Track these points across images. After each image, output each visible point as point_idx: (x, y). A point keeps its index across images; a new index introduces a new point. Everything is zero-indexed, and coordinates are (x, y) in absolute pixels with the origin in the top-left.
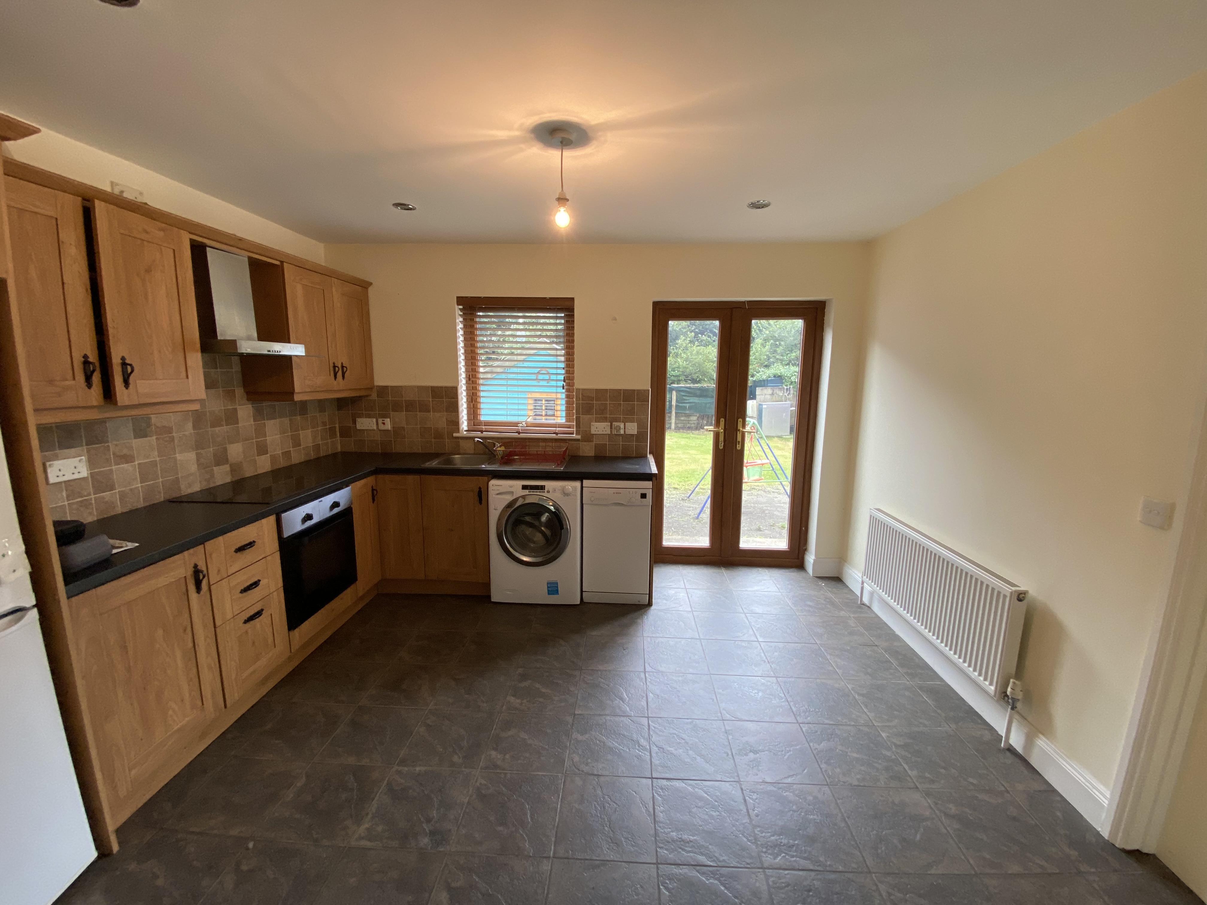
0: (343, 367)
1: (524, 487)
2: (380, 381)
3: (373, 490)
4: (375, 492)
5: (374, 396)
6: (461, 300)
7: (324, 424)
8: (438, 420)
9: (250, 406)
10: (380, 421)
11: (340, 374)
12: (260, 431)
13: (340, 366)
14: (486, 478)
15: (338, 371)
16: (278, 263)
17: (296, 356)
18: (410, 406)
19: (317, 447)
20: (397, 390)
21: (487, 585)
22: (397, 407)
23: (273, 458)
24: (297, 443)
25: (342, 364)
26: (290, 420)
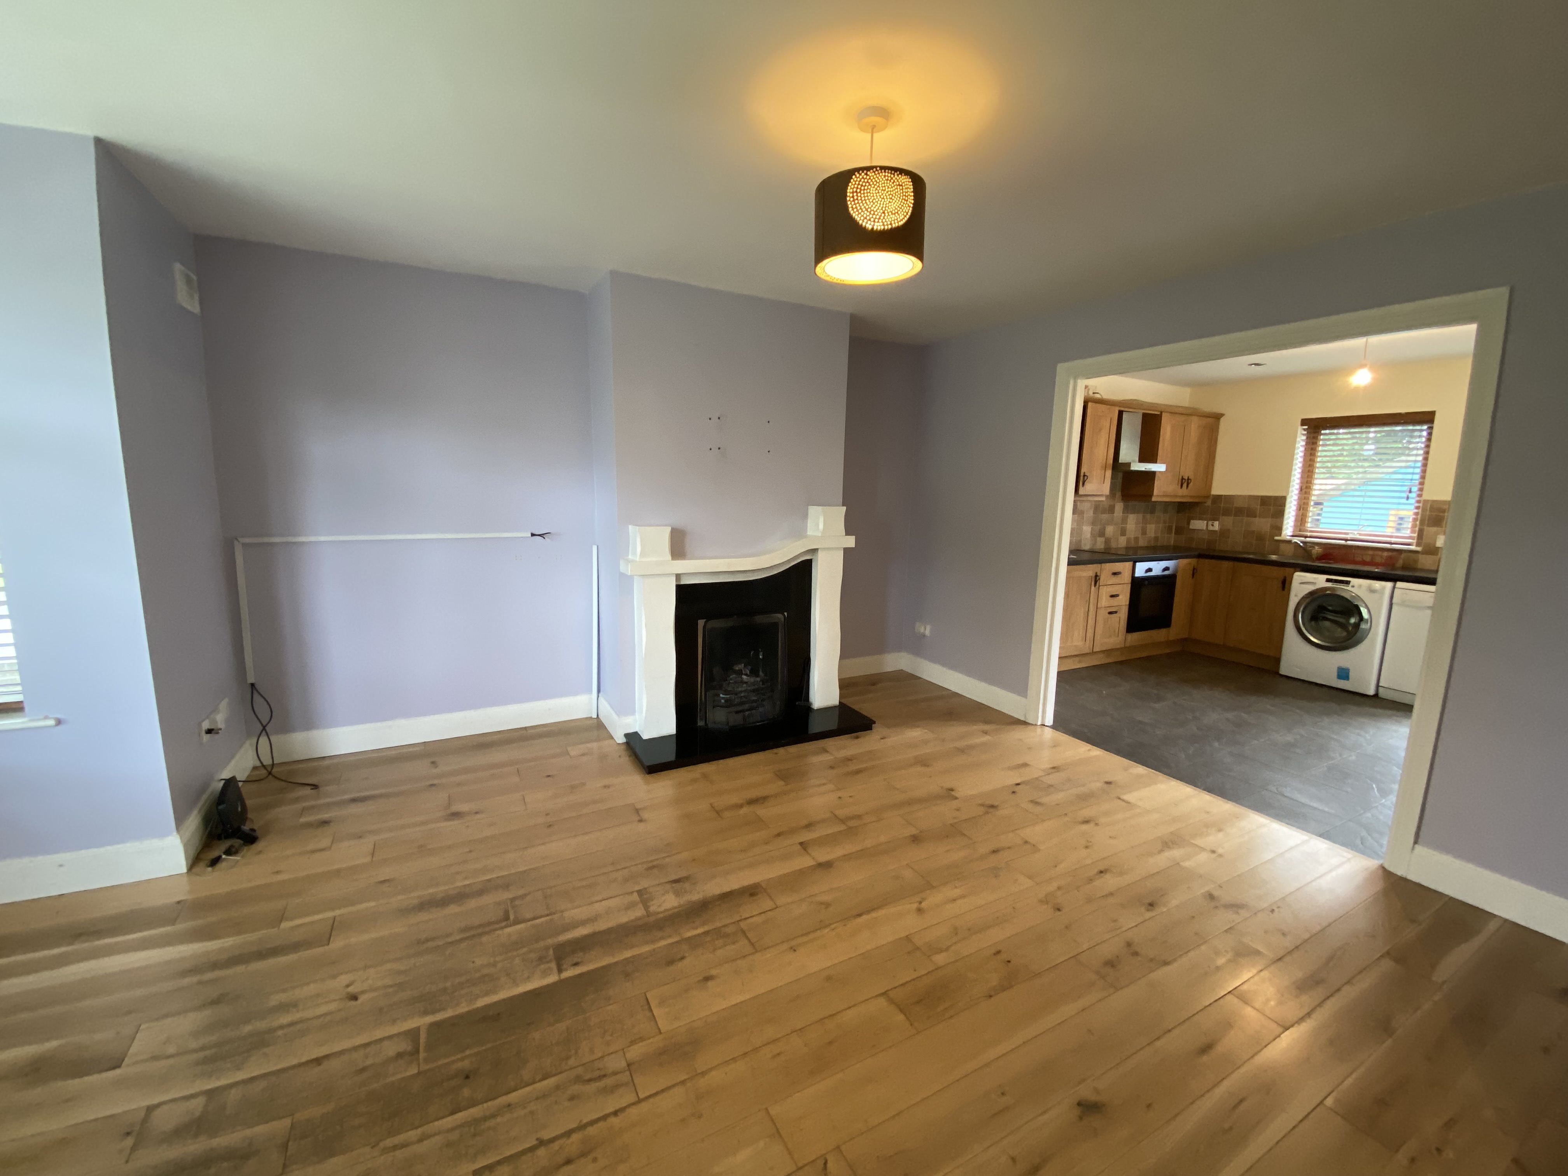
0: (1188, 479)
1: (1328, 580)
2: (1216, 491)
3: (1194, 569)
4: (1195, 571)
5: (1209, 503)
6: (1304, 422)
7: (1165, 522)
8: (1261, 524)
9: (1122, 504)
10: (1210, 523)
11: (1185, 485)
12: (1124, 520)
13: (1186, 478)
14: (1292, 570)
15: (1184, 482)
16: (1159, 413)
17: (1160, 472)
18: (1239, 512)
19: (1156, 539)
20: (1229, 498)
21: (1277, 660)
22: (1227, 512)
23: (1128, 540)
24: (1144, 533)
25: (1188, 477)
26: (1144, 516)
